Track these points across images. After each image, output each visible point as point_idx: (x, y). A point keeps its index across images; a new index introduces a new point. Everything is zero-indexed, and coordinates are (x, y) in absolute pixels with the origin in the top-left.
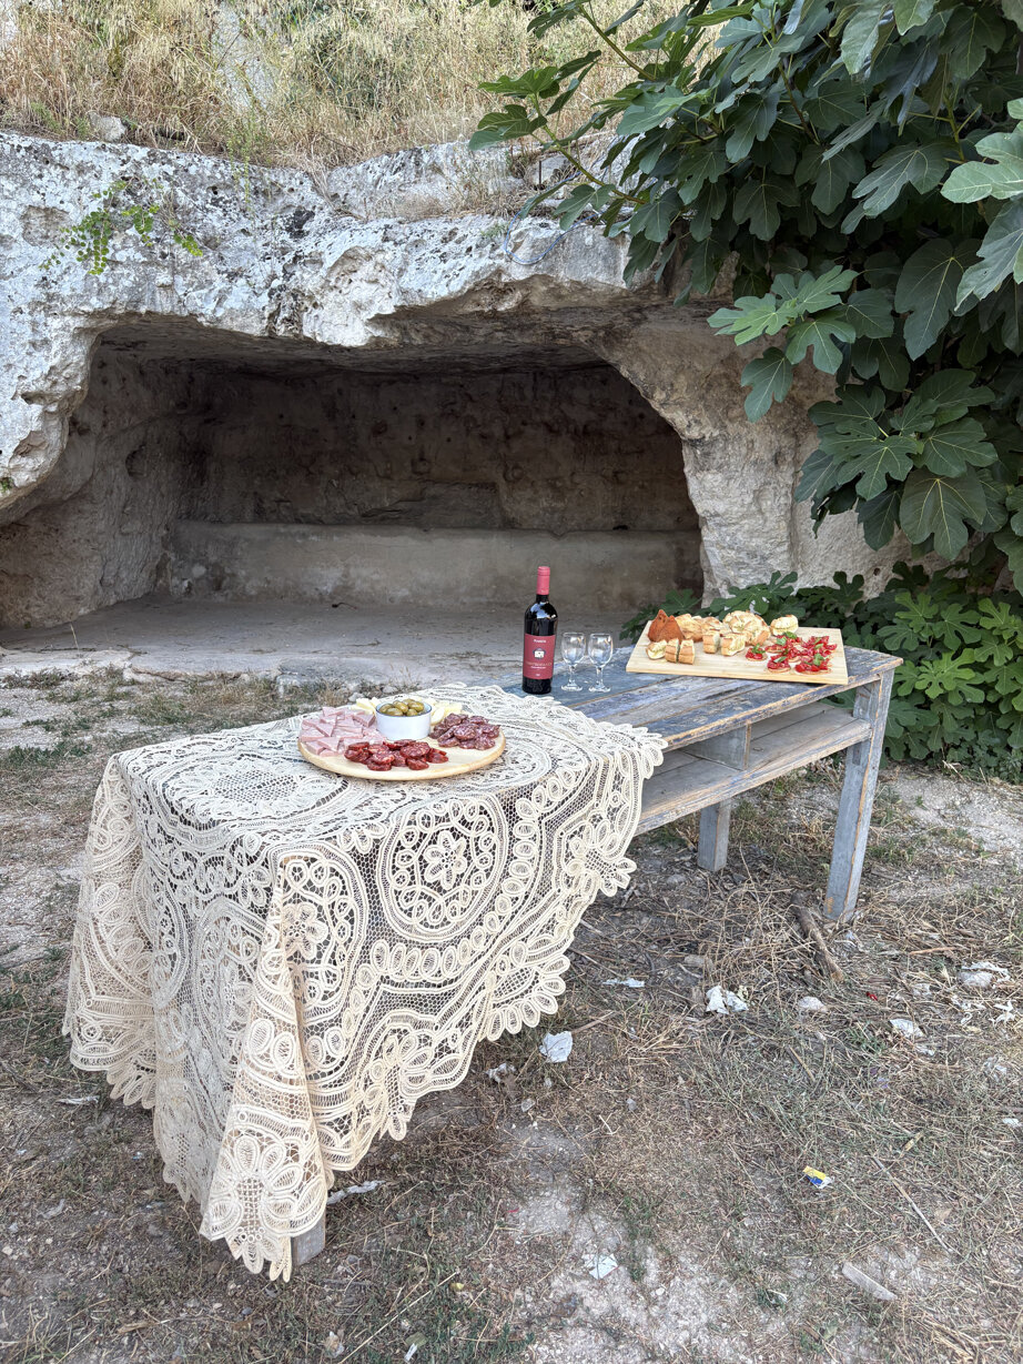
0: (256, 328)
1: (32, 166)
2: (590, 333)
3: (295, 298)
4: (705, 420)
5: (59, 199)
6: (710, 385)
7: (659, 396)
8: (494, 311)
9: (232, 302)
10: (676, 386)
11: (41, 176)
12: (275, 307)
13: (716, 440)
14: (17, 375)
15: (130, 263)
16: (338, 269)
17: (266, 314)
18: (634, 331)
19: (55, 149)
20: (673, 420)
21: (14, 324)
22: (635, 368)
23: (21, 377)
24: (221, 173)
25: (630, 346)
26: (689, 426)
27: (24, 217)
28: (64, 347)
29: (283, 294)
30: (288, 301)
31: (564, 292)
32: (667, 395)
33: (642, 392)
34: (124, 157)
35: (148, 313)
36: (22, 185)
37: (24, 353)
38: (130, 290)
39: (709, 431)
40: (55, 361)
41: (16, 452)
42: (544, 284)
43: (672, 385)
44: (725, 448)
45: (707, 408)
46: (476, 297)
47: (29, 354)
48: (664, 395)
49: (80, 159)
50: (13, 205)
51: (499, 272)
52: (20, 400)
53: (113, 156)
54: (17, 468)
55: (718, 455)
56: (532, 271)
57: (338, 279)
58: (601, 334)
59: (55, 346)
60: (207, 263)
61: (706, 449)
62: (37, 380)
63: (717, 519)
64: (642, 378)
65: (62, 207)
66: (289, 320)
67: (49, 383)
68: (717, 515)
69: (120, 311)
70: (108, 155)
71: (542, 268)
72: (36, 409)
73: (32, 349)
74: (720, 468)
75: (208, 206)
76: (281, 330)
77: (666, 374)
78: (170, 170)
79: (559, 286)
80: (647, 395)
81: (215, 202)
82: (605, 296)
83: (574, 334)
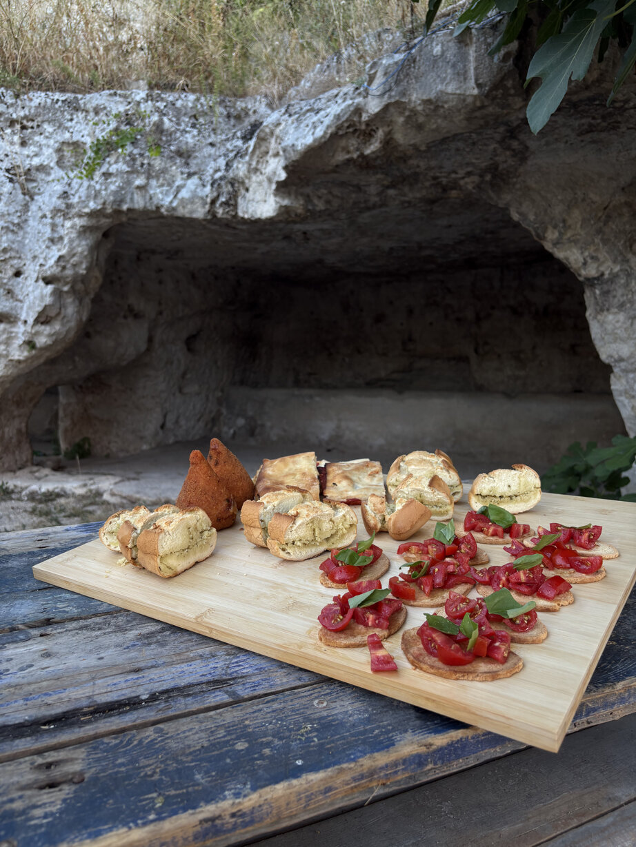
0: (200, 212)
1: (66, 113)
2: (476, 179)
3: (233, 185)
4: (603, 255)
5: (81, 134)
6: (609, 217)
7: (552, 235)
8: (362, 156)
9: (184, 194)
10: (570, 222)
11: (71, 120)
12: (215, 194)
13: (616, 276)
14: (38, 264)
15: (119, 173)
16: (257, 152)
17: (209, 200)
18: (521, 170)
19: (82, 99)
20: (567, 259)
21: (40, 226)
22: (524, 209)
23: (41, 265)
24: (202, 104)
25: (518, 186)
26: (585, 264)
27: (59, 150)
28: (71, 241)
29: (223, 183)
30: (227, 188)
31: (421, 119)
32: (561, 234)
33: (533, 233)
34: (129, 100)
35: (129, 210)
36: (59, 127)
37: (44, 247)
38: (115, 193)
39: (609, 267)
40: (64, 252)
41: (37, 321)
42: (401, 113)
43: (564, 221)
44: (627, 285)
45: (605, 241)
46: (343, 143)
47: (48, 247)
48: (556, 234)
49: (96, 102)
50: (52, 142)
51: (358, 111)
52: (41, 283)
53: (121, 99)
54: (37, 334)
55: (620, 292)
56: (385, 100)
57: (258, 162)
58: (488, 177)
59: (66, 241)
60: (174, 168)
61: (606, 287)
62: (52, 267)
63: (623, 365)
64: (532, 217)
65: (83, 139)
66: (226, 204)
67: (60, 269)
68: (621, 360)
69: (109, 211)
70: (117, 98)
71: (395, 95)
72: (50, 288)
73: (50, 244)
74: (621, 306)
75: (188, 129)
76: (220, 212)
77: (558, 210)
78: (161, 105)
79: (414, 112)
80: (538, 235)
81: (194, 126)
82: (459, 111)
83: (462, 182)
